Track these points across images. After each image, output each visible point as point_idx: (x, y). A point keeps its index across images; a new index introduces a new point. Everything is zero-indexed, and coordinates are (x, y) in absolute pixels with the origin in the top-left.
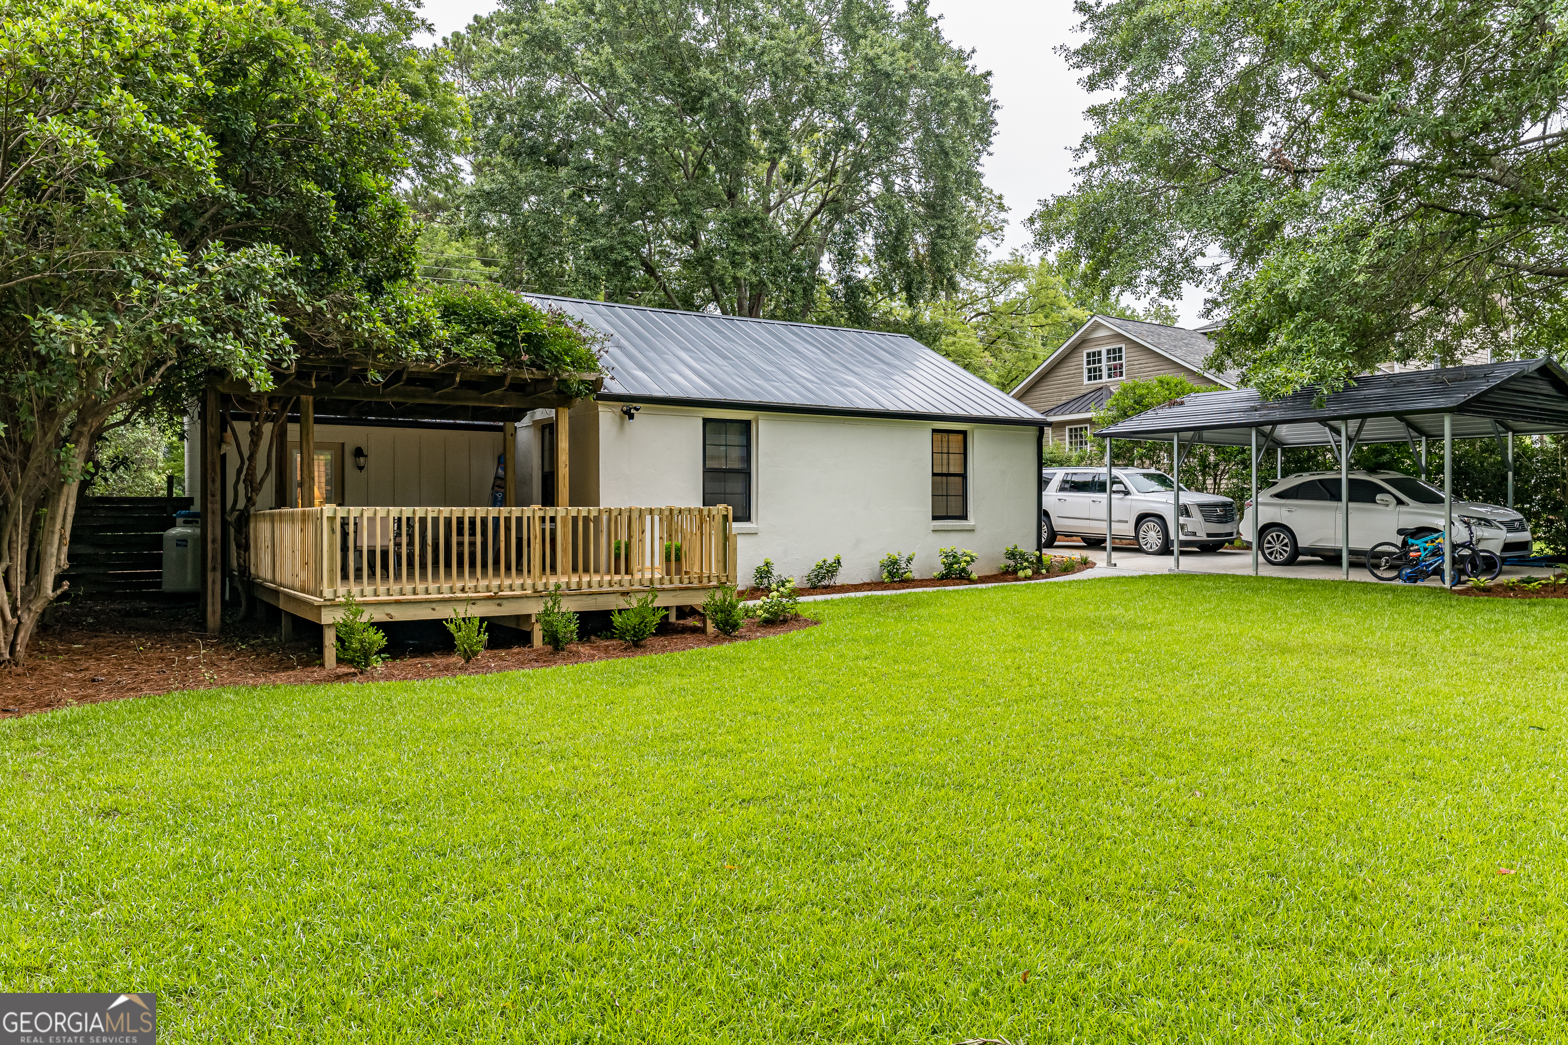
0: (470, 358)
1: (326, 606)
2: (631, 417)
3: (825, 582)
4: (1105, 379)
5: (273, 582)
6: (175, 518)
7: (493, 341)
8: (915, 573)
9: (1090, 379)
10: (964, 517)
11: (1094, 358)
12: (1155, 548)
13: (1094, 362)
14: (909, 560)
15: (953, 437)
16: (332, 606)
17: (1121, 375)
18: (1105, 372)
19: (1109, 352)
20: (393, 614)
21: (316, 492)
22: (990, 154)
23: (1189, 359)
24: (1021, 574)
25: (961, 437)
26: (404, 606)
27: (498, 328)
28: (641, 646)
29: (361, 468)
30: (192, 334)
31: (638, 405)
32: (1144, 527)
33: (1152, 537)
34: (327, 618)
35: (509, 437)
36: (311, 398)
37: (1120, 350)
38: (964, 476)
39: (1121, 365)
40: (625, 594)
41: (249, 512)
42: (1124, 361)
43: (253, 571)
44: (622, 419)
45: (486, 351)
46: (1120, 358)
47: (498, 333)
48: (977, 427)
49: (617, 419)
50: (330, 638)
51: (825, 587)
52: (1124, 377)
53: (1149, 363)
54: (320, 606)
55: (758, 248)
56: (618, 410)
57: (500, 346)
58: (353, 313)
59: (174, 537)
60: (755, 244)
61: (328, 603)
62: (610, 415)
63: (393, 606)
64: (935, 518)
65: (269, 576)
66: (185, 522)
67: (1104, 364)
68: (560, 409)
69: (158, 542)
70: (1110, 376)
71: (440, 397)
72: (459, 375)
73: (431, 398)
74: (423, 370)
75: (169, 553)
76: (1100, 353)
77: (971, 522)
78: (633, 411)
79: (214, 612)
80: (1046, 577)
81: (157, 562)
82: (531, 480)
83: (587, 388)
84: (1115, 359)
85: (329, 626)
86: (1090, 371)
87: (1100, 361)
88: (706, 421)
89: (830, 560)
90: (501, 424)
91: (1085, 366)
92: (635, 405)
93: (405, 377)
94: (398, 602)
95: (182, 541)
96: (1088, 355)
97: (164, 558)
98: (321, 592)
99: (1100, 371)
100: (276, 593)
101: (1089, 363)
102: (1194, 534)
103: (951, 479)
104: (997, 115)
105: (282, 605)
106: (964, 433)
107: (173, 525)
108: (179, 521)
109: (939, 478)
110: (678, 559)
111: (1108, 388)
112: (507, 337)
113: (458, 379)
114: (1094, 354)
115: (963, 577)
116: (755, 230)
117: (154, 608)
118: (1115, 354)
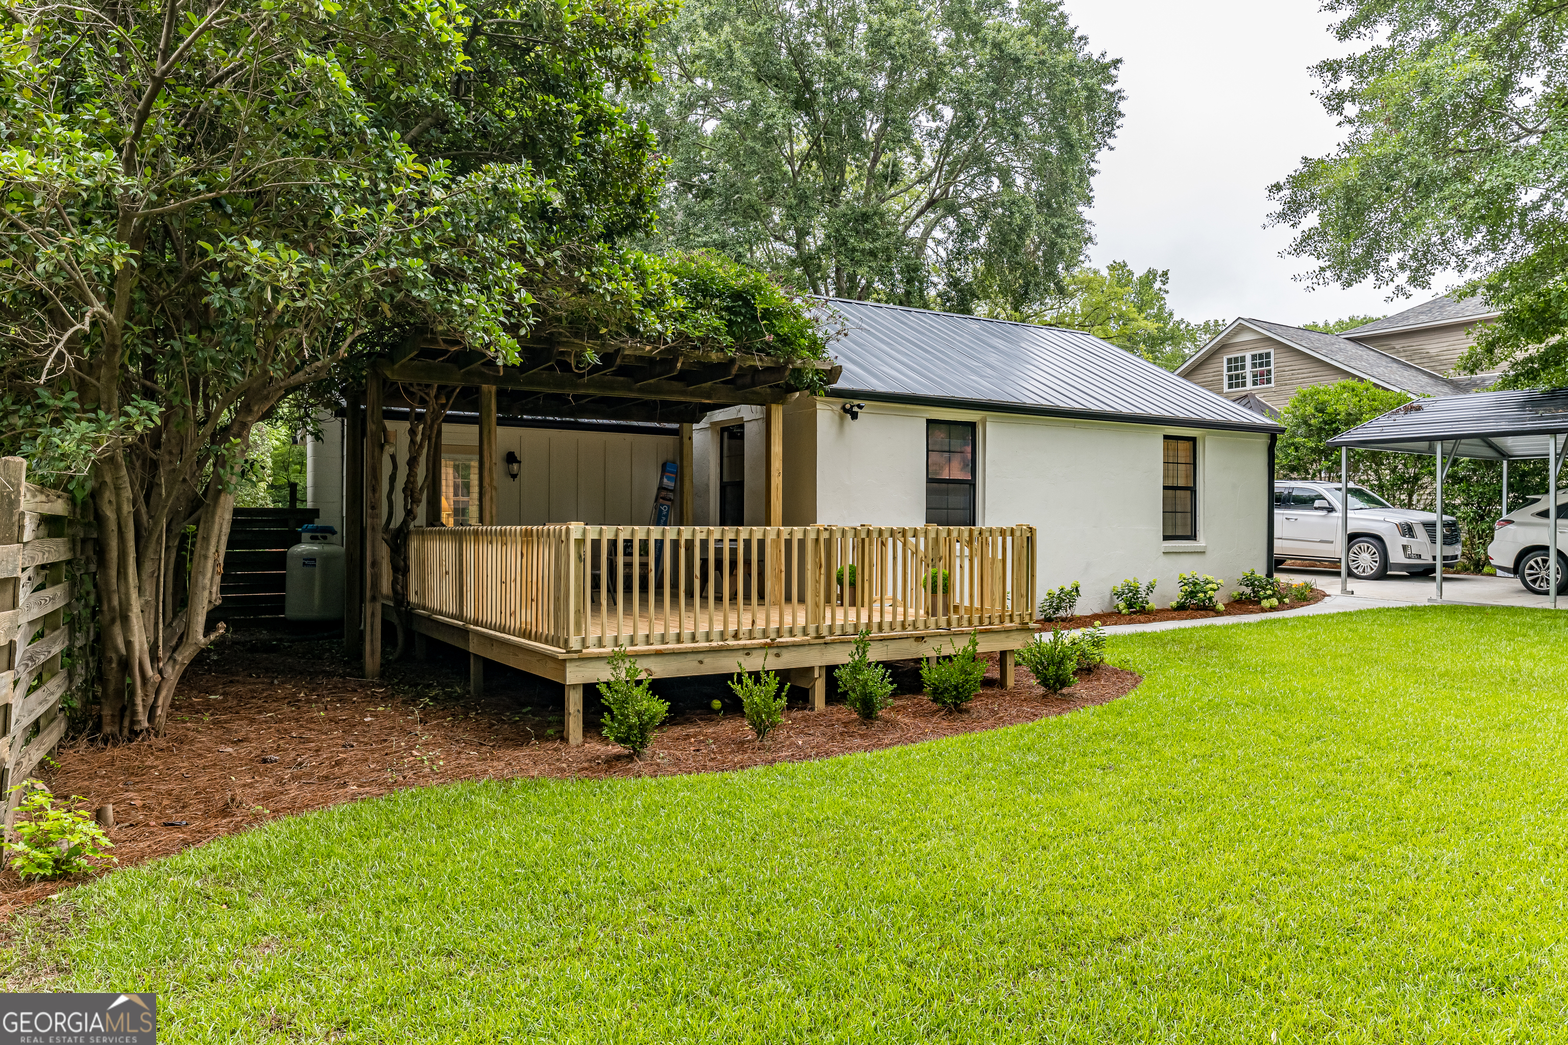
0: (699, 338)
1: (572, 660)
2: (854, 416)
3: (1062, 613)
4: (1249, 386)
5: (460, 617)
6: (300, 533)
7: (721, 318)
8: (1153, 604)
9: (1230, 386)
10: (1193, 537)
11: (1236, 364)
12: (1369, 572)
13: (1236, 368)
14: (1150, 588)
15: (1182, 445)
16: (580, 659)
17: (1269, 381)
18: (1249, 380)
19: (1254, 357)
20: (653, 669)
21: (444, 503)
22: (1111, 149)
23: (1353, 364)
24: (1265, 603)
25: (1188, 444)
26: (667, 658)
27: (728, 302)
28: (961, 711)
29: (514, 476)
30: (414, 282)
31: (862, 403)
32: (1355, 548)
33: (1367, 560)
34: (575, 675)
35: (686, 440)
36: (494, 388)
37: (1268, 355)
38: (1193, 490)
39: (1269, 372)
40: (920, 639)
41: (408, 527)
42: (1272, 367)
43: (413, 598)
44: (842, 419)
45: (716, 330)
46: (1268, 364)
47: (728, 309)
48: (1209, 434)
49: (837, 418)
50: (574, 702)
51: (1063, 620)
52: (1272, 385)
53: (1303, 369)
54: (565, 660)
55: (878, 244)
56: (838, 408)
57: (730, 324)
58: (595, 269)
59: (300, 555)
60: (874, 240)
61: (575, 656)
62: (828, 414)
63: (652, 659)
64: (1166, 538)
65: (451, 608)
66: (312, 538)
67: (1248, 371)
68: (774, 406)
69: (281, 561)
70: (1255, 383)
71: (641, 390)
72: (681, 360)
73: (631, 390)
74: (638, 353)
75: (294, 573)
76: (1243, 359)
77: (1201, 542)
78: (856, 409)
79: (373, 652)
80: (1292, 607)
81: (280, 583)
82: (708, 491)
83: (821, 380)
84: (1261, 365)
85: (574, 686)
86: (1230, 378)
87: (1243, 367)
88: (929, 422)
89: (1068, 588)
90: (675, 426)
91: (1225, 372)
92: (856, 402)
93: (618, 361)
94: (659, 653)
95: (309, 561)
96: (1229, 361)
97: (288, 580)
98: (566, 641)
99: (1244, 378)
100: (464, 633)
101: (1229, 369)
102: (1419, 557)
103: (1178, 492)
104: (1122, 106)
105: (474, 647)
106: (1193, 440)
107: (299, 541)
108: (306, 536)
109: (1170, 492)
110: (947, 590)
111: (1253, 396)
112: (736, 314)
113: (679, 365)
114: (1236, 359)
115: (1206, 609)
116: (876, 225)
117: (281, 640)
118: (1262, 360)
